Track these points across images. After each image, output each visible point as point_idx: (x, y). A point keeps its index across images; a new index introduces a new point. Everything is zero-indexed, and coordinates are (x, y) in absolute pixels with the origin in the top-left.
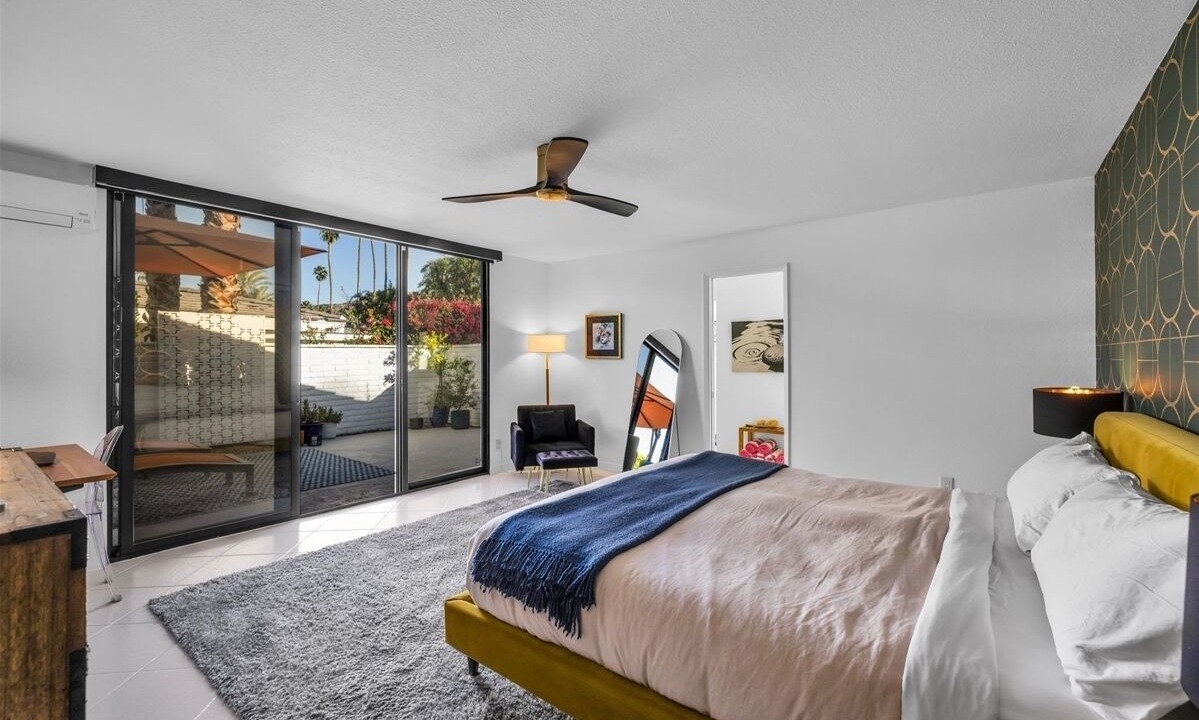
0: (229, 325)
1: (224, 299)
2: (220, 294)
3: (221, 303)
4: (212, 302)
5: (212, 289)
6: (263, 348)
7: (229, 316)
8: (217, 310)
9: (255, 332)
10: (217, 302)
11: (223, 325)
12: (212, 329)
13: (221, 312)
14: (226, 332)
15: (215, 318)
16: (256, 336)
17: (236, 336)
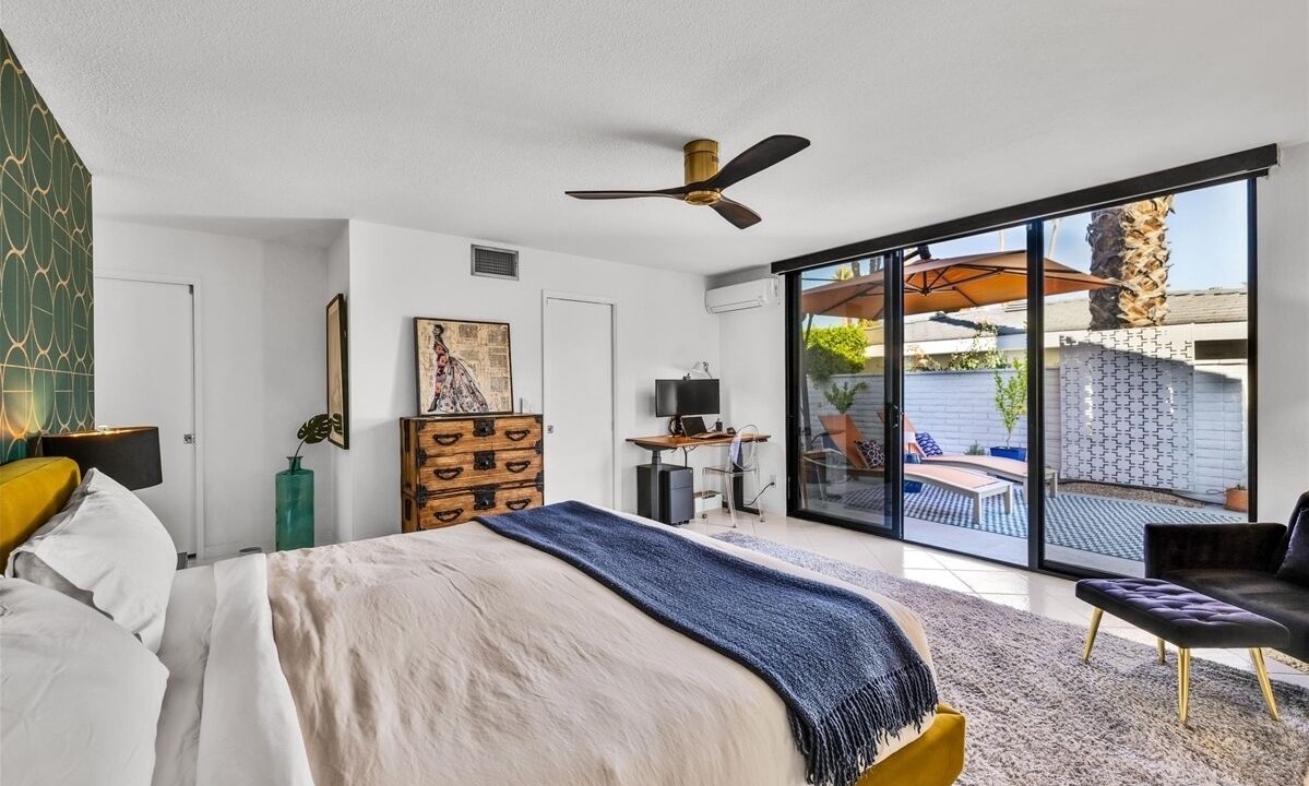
0: (1139, 341)
1: (1135, 310)
2: (1131, 305)
3: (1131, 316)
4: (1121, 316)
5: (1122, 300)
6: (1192, 367)
7: (1139, 330)
8: (1127, 324)
9: (1178, 346)
10: (1127, 315)
11: (1131, 342)
12: (1118, 348)
13: (1131, 327)
14: (1135, 350)
15: (1121, 333)
16: (1179, 352)
17: (1149, 354)
